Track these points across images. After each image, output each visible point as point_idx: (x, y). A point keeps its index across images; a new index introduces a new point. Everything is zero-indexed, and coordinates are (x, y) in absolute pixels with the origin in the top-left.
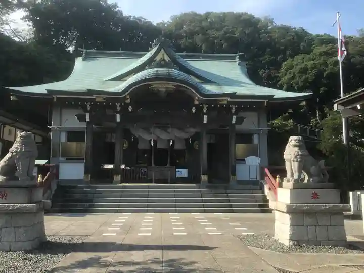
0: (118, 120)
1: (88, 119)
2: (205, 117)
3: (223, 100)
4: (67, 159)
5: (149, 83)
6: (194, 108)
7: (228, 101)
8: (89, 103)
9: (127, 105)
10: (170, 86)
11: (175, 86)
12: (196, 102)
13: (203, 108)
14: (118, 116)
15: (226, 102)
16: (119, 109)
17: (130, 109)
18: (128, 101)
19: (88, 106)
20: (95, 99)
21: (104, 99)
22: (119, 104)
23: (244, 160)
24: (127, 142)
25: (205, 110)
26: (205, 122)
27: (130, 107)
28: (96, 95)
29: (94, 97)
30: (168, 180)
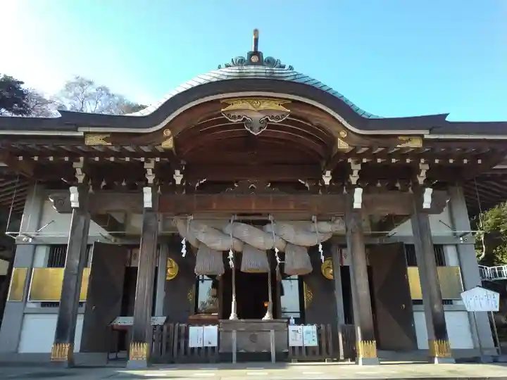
0: (148, 203)
2: (358, 192)
3: (410, 138)
4: (44, 304)
5: (222, 97)
6: (329, 171)
7: (426, 142)
10: (275, 104)
11: (287, 105)
12: (342, 145)
14: (148, 193)
15: (417, 144)
16: (151, 179)
17: (178, 178)
18: (168, 144)
20: (82, 139)
21: (108, 139)
24: (174, 264)
25: (354, 179)
26: (357, 204)
27: (178, 172)
28: (87, 130)
29: (82, 134)
30: (269, 354)
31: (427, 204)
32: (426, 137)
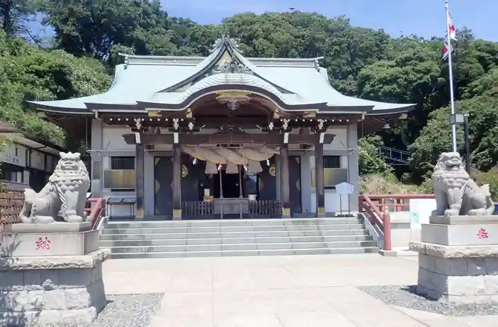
0: (176, 141)
1: (138, 140)
2: (286, 135)
3: (309, 113)
4: (113, 190)
5: (216, 92)
6: (272, 124)
7: (317, 114)
8: (139, 119)
9: (187, 121)
10: (243, 95)
11: (249, 95)
12: (276, 116)
13: (283, 123)
14: (176, 135)
15: (314, 115)
16: (176, 127)
17: (191, 126)
18: (190, 116)
19: (138, 123)
20: (147, 114)
21: (159, 113)
22: (177, 120)
23: (334, 188)
24: (186, 168)
25: (285, 126)
26: (286, 141)
27: (191, 123)
28: (149, 109)
29: (146, 112)
30: (239, 214)
31: (321, 141)
32: (318, 112)
